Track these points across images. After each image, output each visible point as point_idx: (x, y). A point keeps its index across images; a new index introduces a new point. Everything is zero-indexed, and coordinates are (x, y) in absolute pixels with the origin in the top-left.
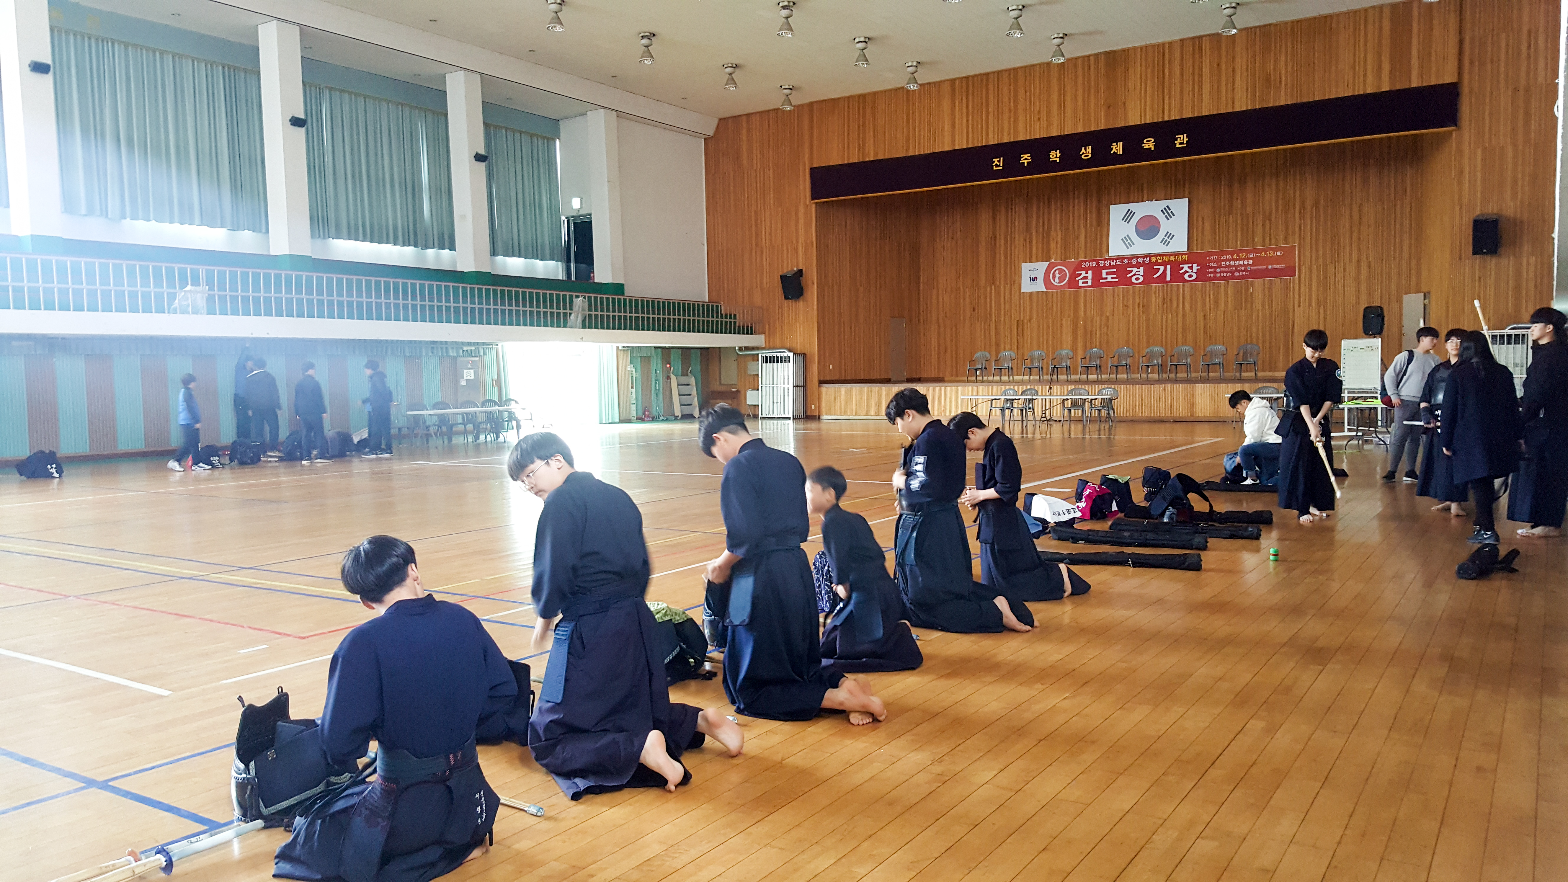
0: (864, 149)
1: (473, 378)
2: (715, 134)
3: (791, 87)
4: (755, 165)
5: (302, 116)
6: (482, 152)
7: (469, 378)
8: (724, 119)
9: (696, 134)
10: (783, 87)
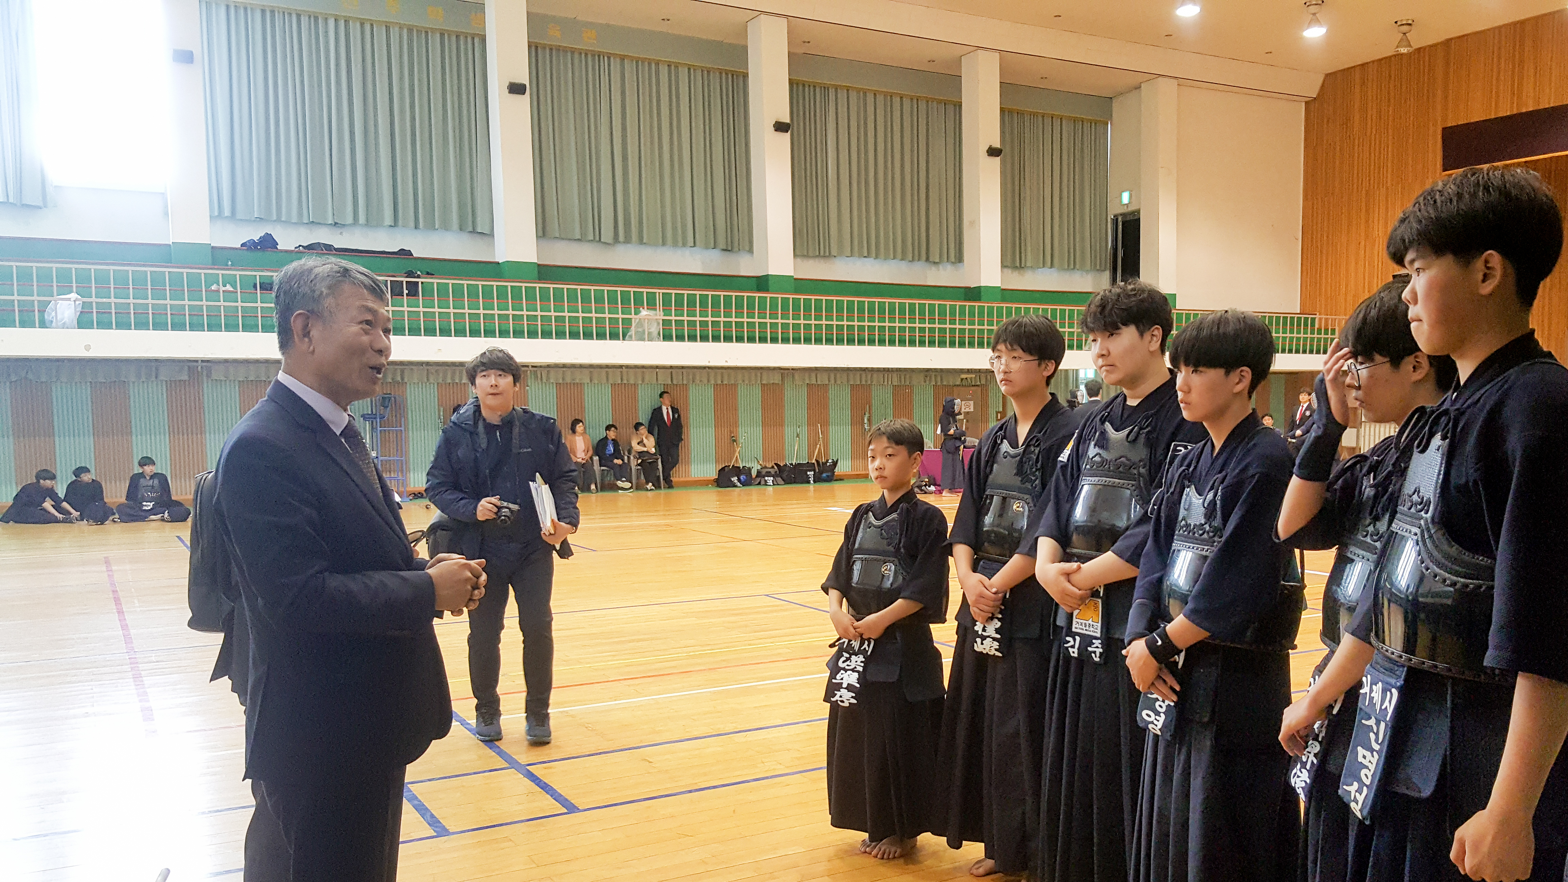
0: (1519, 97)
1: (972, 410)
2: (1319, 95)
3: (1410, 22)
4: (1369, 130)
5: (787, 120)
6: (997, 144)
7: (967, 410)
8: (1330, 74)
9: (1291, 97)
10: (1399, 23)
